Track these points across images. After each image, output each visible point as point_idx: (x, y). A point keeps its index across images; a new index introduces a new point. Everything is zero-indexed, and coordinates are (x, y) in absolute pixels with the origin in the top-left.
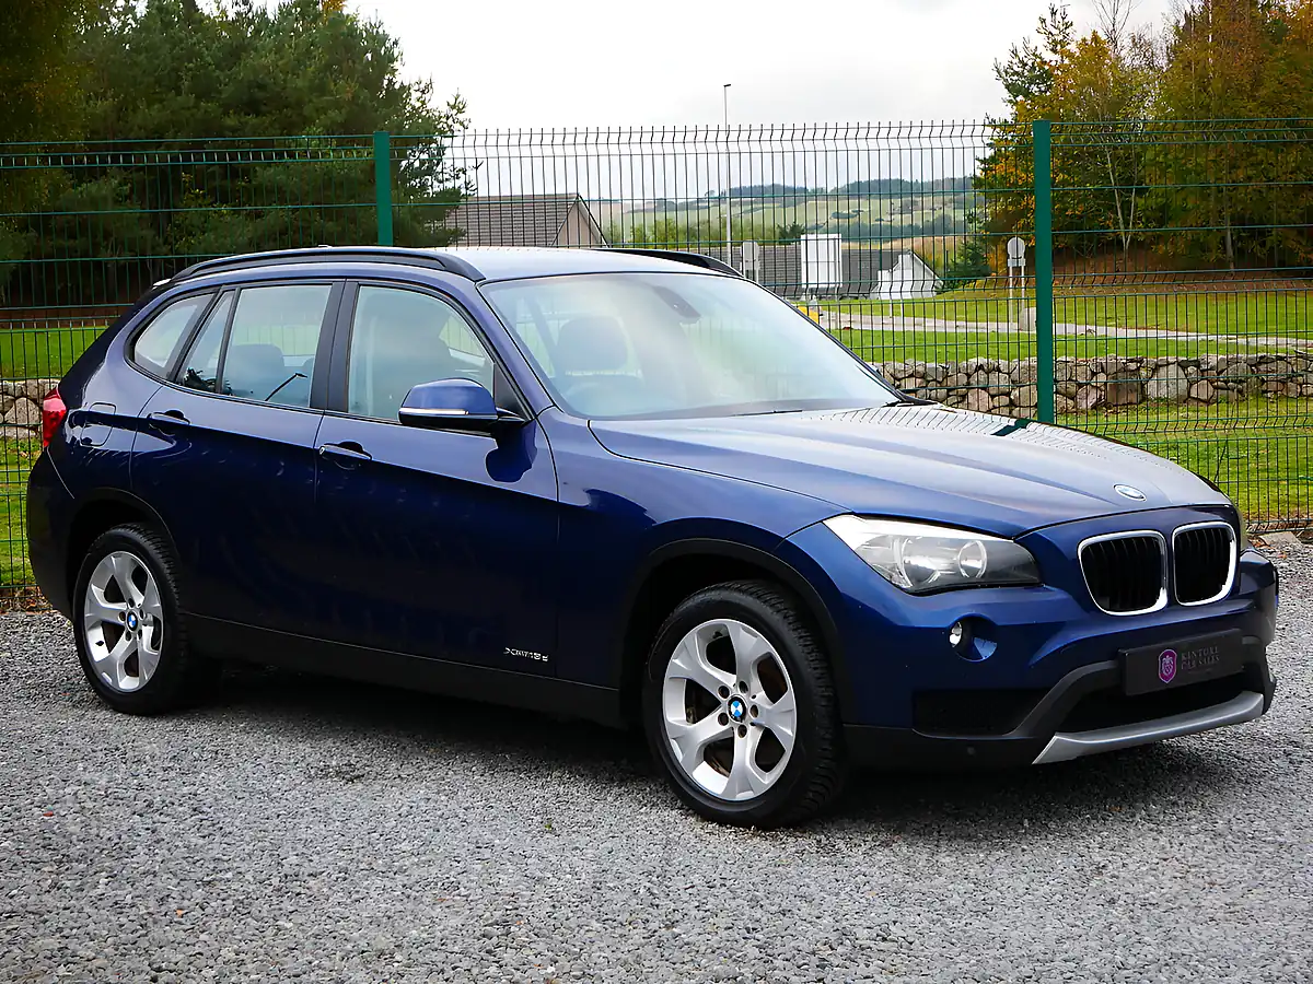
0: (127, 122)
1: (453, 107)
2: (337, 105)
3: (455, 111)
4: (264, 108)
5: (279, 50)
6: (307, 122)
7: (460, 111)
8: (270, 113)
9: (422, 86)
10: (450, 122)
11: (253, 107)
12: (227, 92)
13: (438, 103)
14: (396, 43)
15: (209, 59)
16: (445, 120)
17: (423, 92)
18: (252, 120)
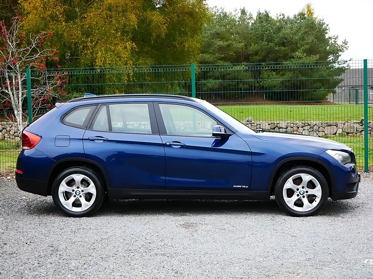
0: (248, 49)
1: (344, 43)
2: (307, 44)
3: (344, 44)
4: (286, 44)
5: (292, 28)
6: (298, 48)
7: (346, 44)
8: (288, 46)
9: (335, 37)
10: (343, 48)
11: (283, 44)
12: (276, 40)
13: (340, 42)
14: (328, 25)
15: (272, 31)
16: (341, 47)
17: (335, 39)
18: (283, 48)
